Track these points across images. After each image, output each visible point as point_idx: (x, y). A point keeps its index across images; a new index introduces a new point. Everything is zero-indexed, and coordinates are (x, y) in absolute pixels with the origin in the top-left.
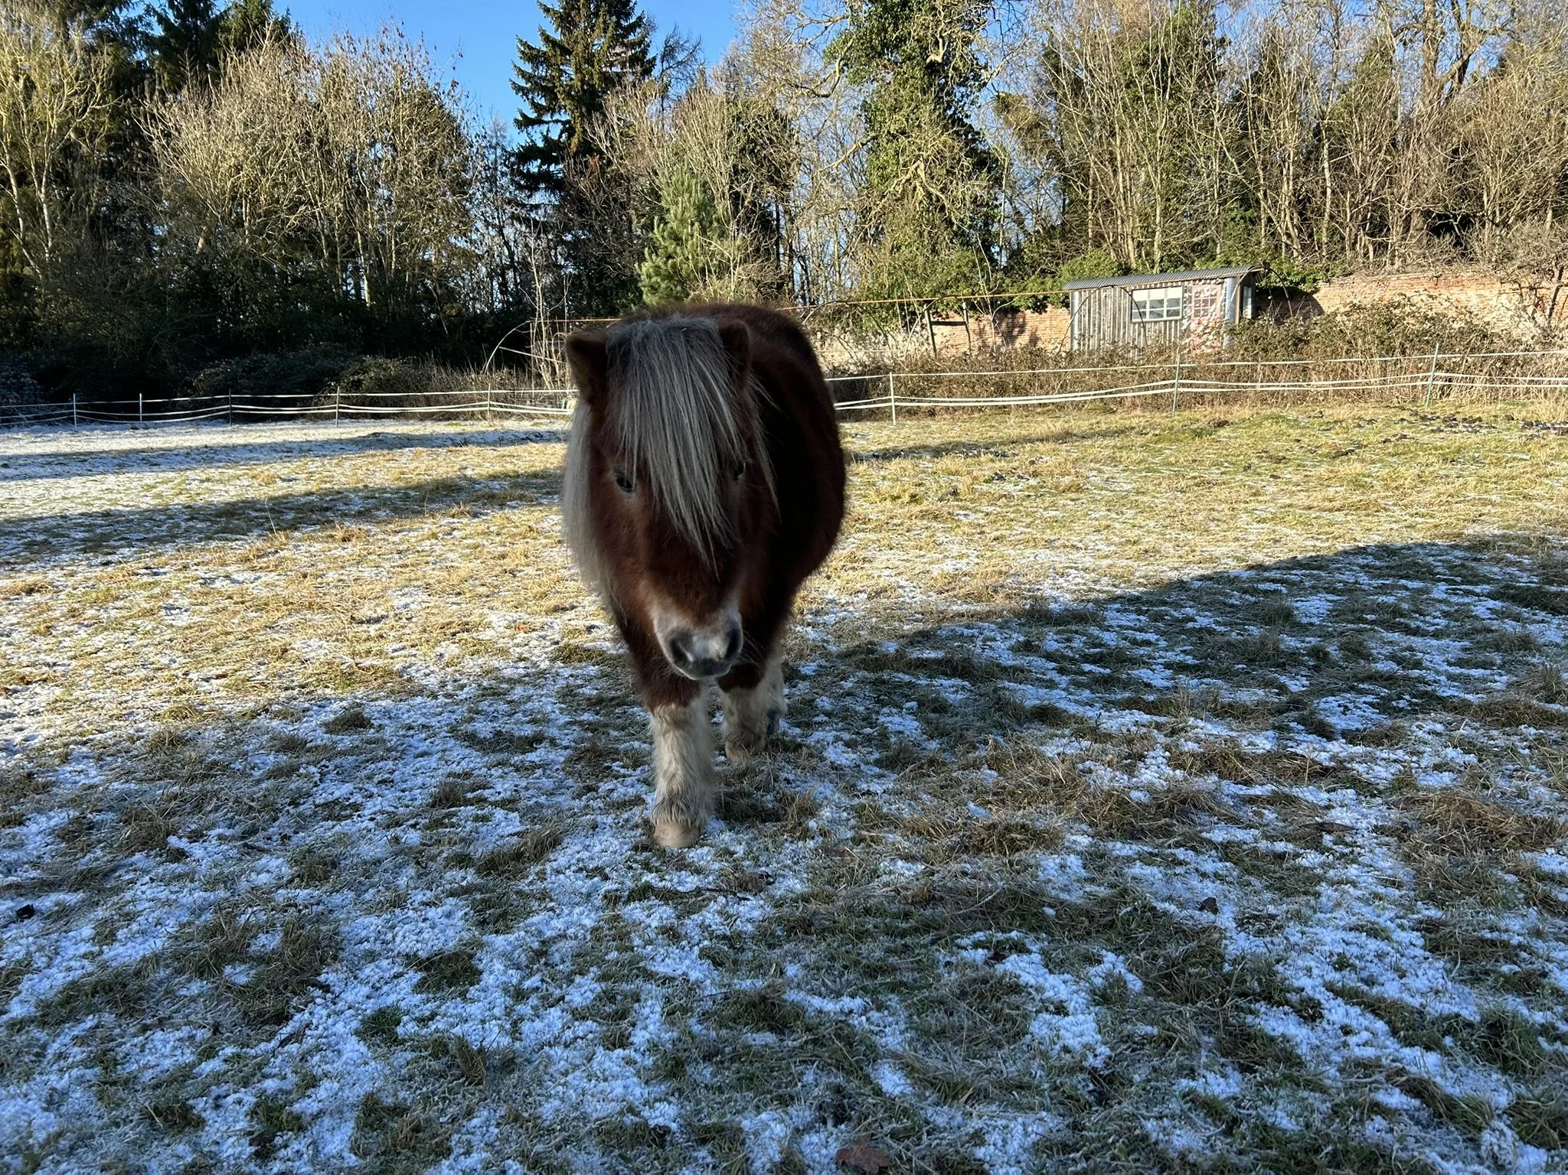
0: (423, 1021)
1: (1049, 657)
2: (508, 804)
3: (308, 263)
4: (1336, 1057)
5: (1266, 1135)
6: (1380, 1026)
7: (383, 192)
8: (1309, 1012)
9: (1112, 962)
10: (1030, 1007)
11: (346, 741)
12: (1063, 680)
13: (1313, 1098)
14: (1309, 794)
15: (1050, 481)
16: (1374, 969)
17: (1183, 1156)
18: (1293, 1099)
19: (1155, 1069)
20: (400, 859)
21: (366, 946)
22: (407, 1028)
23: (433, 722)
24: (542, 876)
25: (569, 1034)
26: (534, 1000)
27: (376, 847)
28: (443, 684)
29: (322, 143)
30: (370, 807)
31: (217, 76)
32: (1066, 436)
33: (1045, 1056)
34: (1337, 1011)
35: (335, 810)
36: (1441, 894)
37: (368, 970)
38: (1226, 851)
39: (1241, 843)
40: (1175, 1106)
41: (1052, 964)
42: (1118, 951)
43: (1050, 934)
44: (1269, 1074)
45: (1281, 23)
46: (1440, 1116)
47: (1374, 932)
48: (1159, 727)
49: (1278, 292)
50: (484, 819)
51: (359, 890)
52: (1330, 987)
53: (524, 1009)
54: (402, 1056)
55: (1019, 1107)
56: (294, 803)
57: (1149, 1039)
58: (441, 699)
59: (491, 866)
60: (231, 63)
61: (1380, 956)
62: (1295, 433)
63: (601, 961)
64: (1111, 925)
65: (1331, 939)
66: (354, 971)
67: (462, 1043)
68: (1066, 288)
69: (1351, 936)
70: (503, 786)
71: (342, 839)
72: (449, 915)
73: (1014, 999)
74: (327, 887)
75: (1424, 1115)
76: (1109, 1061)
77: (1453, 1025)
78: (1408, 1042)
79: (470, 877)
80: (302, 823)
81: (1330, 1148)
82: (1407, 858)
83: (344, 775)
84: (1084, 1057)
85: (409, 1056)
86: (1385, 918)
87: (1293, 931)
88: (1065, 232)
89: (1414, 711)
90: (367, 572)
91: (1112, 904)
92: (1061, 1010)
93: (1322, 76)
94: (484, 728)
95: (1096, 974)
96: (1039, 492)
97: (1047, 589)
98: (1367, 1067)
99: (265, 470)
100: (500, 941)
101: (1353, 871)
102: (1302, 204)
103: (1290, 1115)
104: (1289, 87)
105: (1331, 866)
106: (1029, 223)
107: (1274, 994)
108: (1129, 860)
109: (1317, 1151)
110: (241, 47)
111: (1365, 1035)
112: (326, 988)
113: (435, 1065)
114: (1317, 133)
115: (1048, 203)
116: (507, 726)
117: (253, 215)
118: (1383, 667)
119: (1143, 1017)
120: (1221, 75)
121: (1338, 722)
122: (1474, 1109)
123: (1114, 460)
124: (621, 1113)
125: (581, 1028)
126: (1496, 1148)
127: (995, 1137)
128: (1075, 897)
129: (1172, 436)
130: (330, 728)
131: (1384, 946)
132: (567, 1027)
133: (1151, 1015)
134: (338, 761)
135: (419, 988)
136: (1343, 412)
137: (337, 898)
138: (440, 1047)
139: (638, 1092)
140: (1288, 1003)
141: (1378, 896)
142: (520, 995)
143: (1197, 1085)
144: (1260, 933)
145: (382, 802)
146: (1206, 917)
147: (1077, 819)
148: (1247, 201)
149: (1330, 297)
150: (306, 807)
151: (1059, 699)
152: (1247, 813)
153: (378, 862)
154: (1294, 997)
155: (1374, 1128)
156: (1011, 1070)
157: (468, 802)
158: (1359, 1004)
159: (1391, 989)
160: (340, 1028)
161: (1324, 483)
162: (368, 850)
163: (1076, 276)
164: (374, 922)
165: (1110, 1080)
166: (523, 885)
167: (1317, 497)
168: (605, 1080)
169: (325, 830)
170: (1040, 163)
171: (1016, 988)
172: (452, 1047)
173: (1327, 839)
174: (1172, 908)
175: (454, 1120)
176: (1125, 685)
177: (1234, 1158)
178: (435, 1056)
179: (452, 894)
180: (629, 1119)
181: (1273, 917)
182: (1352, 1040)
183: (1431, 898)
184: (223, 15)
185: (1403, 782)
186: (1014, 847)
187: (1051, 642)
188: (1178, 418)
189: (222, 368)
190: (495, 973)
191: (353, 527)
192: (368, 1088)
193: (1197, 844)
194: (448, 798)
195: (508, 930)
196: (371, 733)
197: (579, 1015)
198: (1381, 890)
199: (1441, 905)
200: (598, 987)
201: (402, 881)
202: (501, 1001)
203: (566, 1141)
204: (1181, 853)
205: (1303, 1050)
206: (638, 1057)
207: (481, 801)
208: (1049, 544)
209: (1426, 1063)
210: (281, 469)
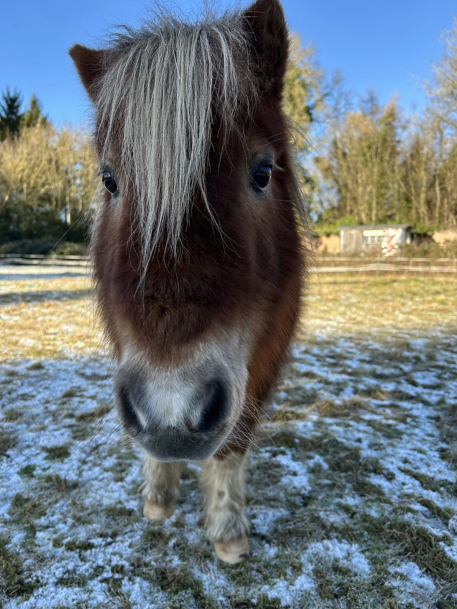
0: (44, 470)
1: (314, 355)
2: (93, 398)
3: (47, 207)
4: (398, 493)
5: (366, 518)
6: (417, 483)
7: (78, 181)
8: (390, 477)
9: (318, 459)
10: (283, 473)
11: (33, 373)
12: (318, 364)
13: (386, 506)
14: (405, 404)
15: (325, 297)
16: (419, 464)
17: (332, 525)
18: (379, 506)
19: (327, 495)
20: (47, 415)
21: (28, 443)
22: (37, 472)
23: (69, 368)
24: (101, 422)
25: (101, 477)
26: (89, 464)
27: (39, 410)
28: (76, 356)
29: (57, 162)
30: (39, 397)
31: (18, 136)
32: (335, 283)
33: (286, 490)
34: (401, 477)
35: (24, 397)
36: (448, 439)
37: (26, 452)
38: (370, 423)
39: (375, 421)
40: (332, 507)
41: (294, 459)
42: (321, 455)
43: (296, 449)
44: (371, 497)
45: (421, 136)
46: (435, 514)
47: (421, 451)
48: (351, 380)
49: (419, 235)
50: (82, 402)
51: (28, 424)
52: (400, 469)
53: (86, 467)
54: (34, 482)
55: (272, 507)
56: (9, 393)
57: (328, 485)
58: (74, 362)
59: (82, 418)
60: (24, 131)
61: (422, 460)
62: (422, 285)
63: (118, 452)
64: (320, 446)
65: (403, 453)
66: (21, 451)
67: (58, 478)
68: (338, 229)
69: (411, 452)
70: (92, 391)
71: (26, 407)
72: (62, 434)
73: (277, 470)
74: (16, 422)
75: (428, 514)
76: (310, 492)
77: (445, 484)
78: (426, 488)
79: (73, 421)
80: (12, 401)
81: (389, 523)
82: (438, 427)
83: (30, 384)
84: (301, 490)
85: (36, 481)
86: (425, 448)
87: (389, 450)
88: (339, 209)
89: (450, 379)
90: (54, 318)
91: (321, 439)
92: (295, 474)
93: (437, 156)
94: (88, 372)
95: (311, 463)
96: (320, 301)
97: (317, 333)
98: (409, 496)
99: (22, 282)
100: (80, 444)
101: (417, 431)
102: (429, 203)
103: (376, 511)
104: (424, 159)
105: (408, 429)
106: (326, 204)
107: (377, 470)
108: (331, 425)
109: (384, 524)
110: (28, 125)
111: (410, 485)
112: (8, 456)
113: (46, 485)
114: (434, 177)
115: (333, 197)
116: (98, 371)
117: (28, 188)
118: (441, 363)
119: (327, 478)
120: (398, 153)
121: (420, 381)
122: (447, 511)
123: (351, 291)
124: (116, 504)
125: (106, 475)
126: (454, 526)
127: (262, 516)
128: (308, 436)
129: (375, 284)
130: (29, 369)
131: (423, 456)
132: (101, 474)
133: (330, 477)
134: (29, 379)
135: (46, 458)
136: (442, 279)
137: (20, 427)
138: (49, 479)
139: (124, 497)
140: (383, 474)
141: (424, 440)
142: (84, 462)
143: (343, 501)
144: (376, 450)
145: (44, 395)
146: (357, 444)
147: (314, 410)
148: (408, 200)
149: (439, 237)
150: (14, 395)
151: (315, 370)
152: (380, 410)
153: (38, 415)
154: (385, 472)
155: (408, 517)
156: (271, 494)
157: (77, 396)
158: (409, 475)
159: (423, 470)
160: (11, 471)
161: (430, 302)
162: (35, 411)
163: (343, 225)
164: (32, 435)
165: (309, 498)
166: (93, 425)
167: (426, 306)
168: (112, 492)
169: (20, 404)
170: (329, 183)
171: (278, 466)
172: (54, 479)
173: (409, 420)
174: (344, 441)
175: (50, 504)
176: (341, 366)
177: (352, 526)
178: (47, 481)
179: (65, 427)
180: (119, 506)
181: (382, 444)
182: (405, 487)
183: (444, 441)
184: (23, 115)
185: (441, 402)
186: (288, 419)
187: (316, 350)
188: (378, 279)
189: (11, 245)
190: (76, 454)
191: (52, 302)
192: (18, 491)
193: (358, 420)
194: (70, 395)
195: (84, 439)
196: (44, 371)
197: (106, 470)
198: (426, 438)
199: (448, 443)
200: (116, 461)
201: (46, 422)
202: (76, 464)
203: (92, 513)
204: (351, 423)
205: (386, 491)
206: (127, 486)
207: (82, 396)
208: (321, 318)
209: (432, 496)
210: (28, 282)
